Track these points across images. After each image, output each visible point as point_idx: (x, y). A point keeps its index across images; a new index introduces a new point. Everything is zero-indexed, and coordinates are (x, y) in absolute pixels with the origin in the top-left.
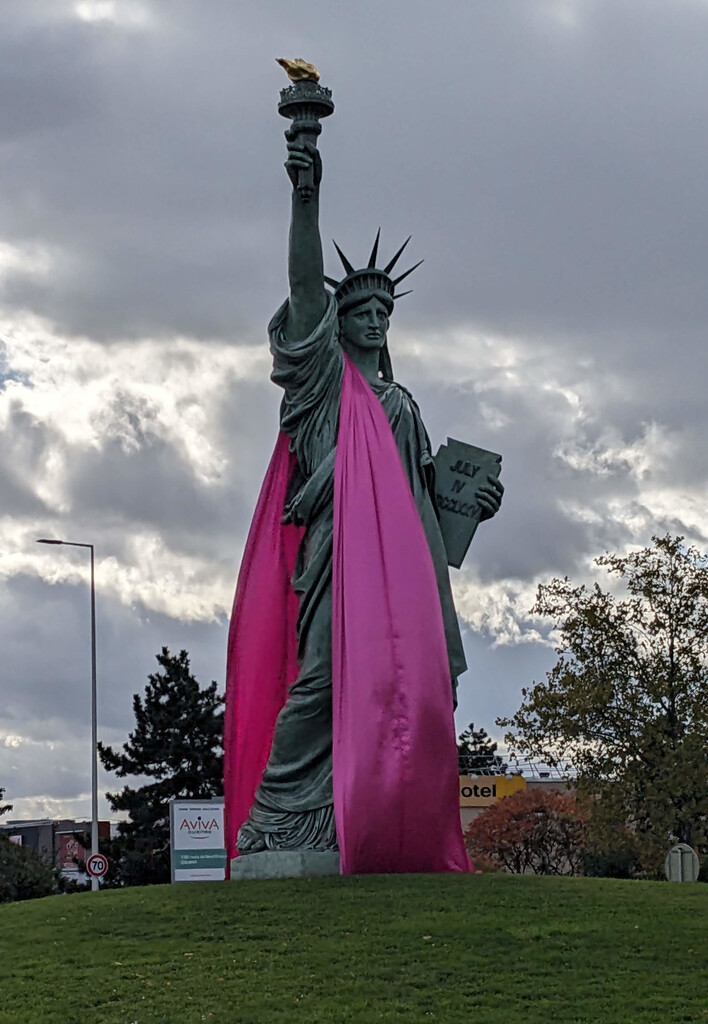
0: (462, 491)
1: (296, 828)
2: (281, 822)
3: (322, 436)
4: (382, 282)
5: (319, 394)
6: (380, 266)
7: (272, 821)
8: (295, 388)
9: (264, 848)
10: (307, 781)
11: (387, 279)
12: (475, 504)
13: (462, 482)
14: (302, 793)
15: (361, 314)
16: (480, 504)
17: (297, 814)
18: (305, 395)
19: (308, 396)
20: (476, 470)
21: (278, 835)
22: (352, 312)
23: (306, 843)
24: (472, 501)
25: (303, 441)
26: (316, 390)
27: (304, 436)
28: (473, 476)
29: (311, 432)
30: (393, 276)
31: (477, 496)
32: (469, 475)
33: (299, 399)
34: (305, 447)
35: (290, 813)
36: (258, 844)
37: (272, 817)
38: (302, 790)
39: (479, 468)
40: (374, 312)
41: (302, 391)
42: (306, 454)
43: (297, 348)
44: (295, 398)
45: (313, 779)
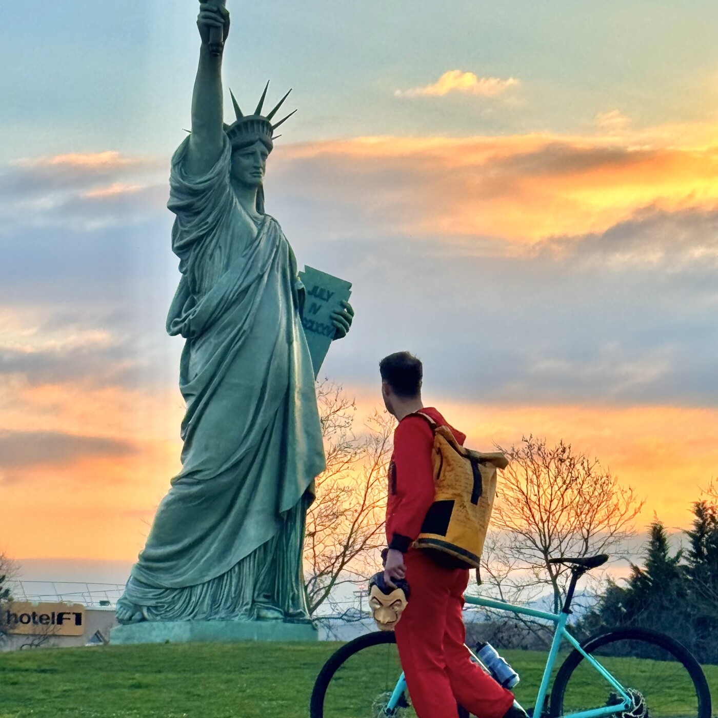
0: (318, 313)
1: (173, 602)
2: (158, 597)
3: (214, 259)
4: (265, 128)
5: (213, 223)
6: (264, 113)
7: (150, 595)
8: (191, 216)
9: (143, 619)
10: (183, 561)
11: (268, 124)
12: (329, 325)
13: (318, 305)
14: (178, 572)
15: (248, 154)
16: (333, 324)
17: (174, 589)
18: (199, 224)
19: (203, 223)
20: (330, 295)
21: (156, 608)
22: (241, 152)
23: (184, 615)
24: (327, 322)
25: (194, 263)
26: (210, 220)
27: (196, 258)
28: (327, 300)
29: (203, 255)
30: (273, 122)
31: (332, 318)
32: (324, 299)
33: (194, 226)
34: (196, 269)
35: (167, 589)
36: (137, 616)
37: (150, 592)
38: (178, 570)
39: (333, 293)
40: (259, 153)
41: (197, 220)
42: (196, 275)
43: (198, 182)
44: (189, 225)
45: (190, 559)
